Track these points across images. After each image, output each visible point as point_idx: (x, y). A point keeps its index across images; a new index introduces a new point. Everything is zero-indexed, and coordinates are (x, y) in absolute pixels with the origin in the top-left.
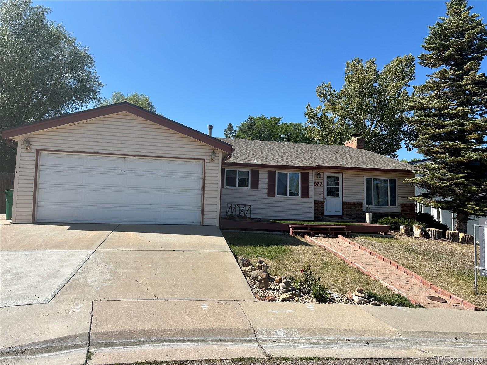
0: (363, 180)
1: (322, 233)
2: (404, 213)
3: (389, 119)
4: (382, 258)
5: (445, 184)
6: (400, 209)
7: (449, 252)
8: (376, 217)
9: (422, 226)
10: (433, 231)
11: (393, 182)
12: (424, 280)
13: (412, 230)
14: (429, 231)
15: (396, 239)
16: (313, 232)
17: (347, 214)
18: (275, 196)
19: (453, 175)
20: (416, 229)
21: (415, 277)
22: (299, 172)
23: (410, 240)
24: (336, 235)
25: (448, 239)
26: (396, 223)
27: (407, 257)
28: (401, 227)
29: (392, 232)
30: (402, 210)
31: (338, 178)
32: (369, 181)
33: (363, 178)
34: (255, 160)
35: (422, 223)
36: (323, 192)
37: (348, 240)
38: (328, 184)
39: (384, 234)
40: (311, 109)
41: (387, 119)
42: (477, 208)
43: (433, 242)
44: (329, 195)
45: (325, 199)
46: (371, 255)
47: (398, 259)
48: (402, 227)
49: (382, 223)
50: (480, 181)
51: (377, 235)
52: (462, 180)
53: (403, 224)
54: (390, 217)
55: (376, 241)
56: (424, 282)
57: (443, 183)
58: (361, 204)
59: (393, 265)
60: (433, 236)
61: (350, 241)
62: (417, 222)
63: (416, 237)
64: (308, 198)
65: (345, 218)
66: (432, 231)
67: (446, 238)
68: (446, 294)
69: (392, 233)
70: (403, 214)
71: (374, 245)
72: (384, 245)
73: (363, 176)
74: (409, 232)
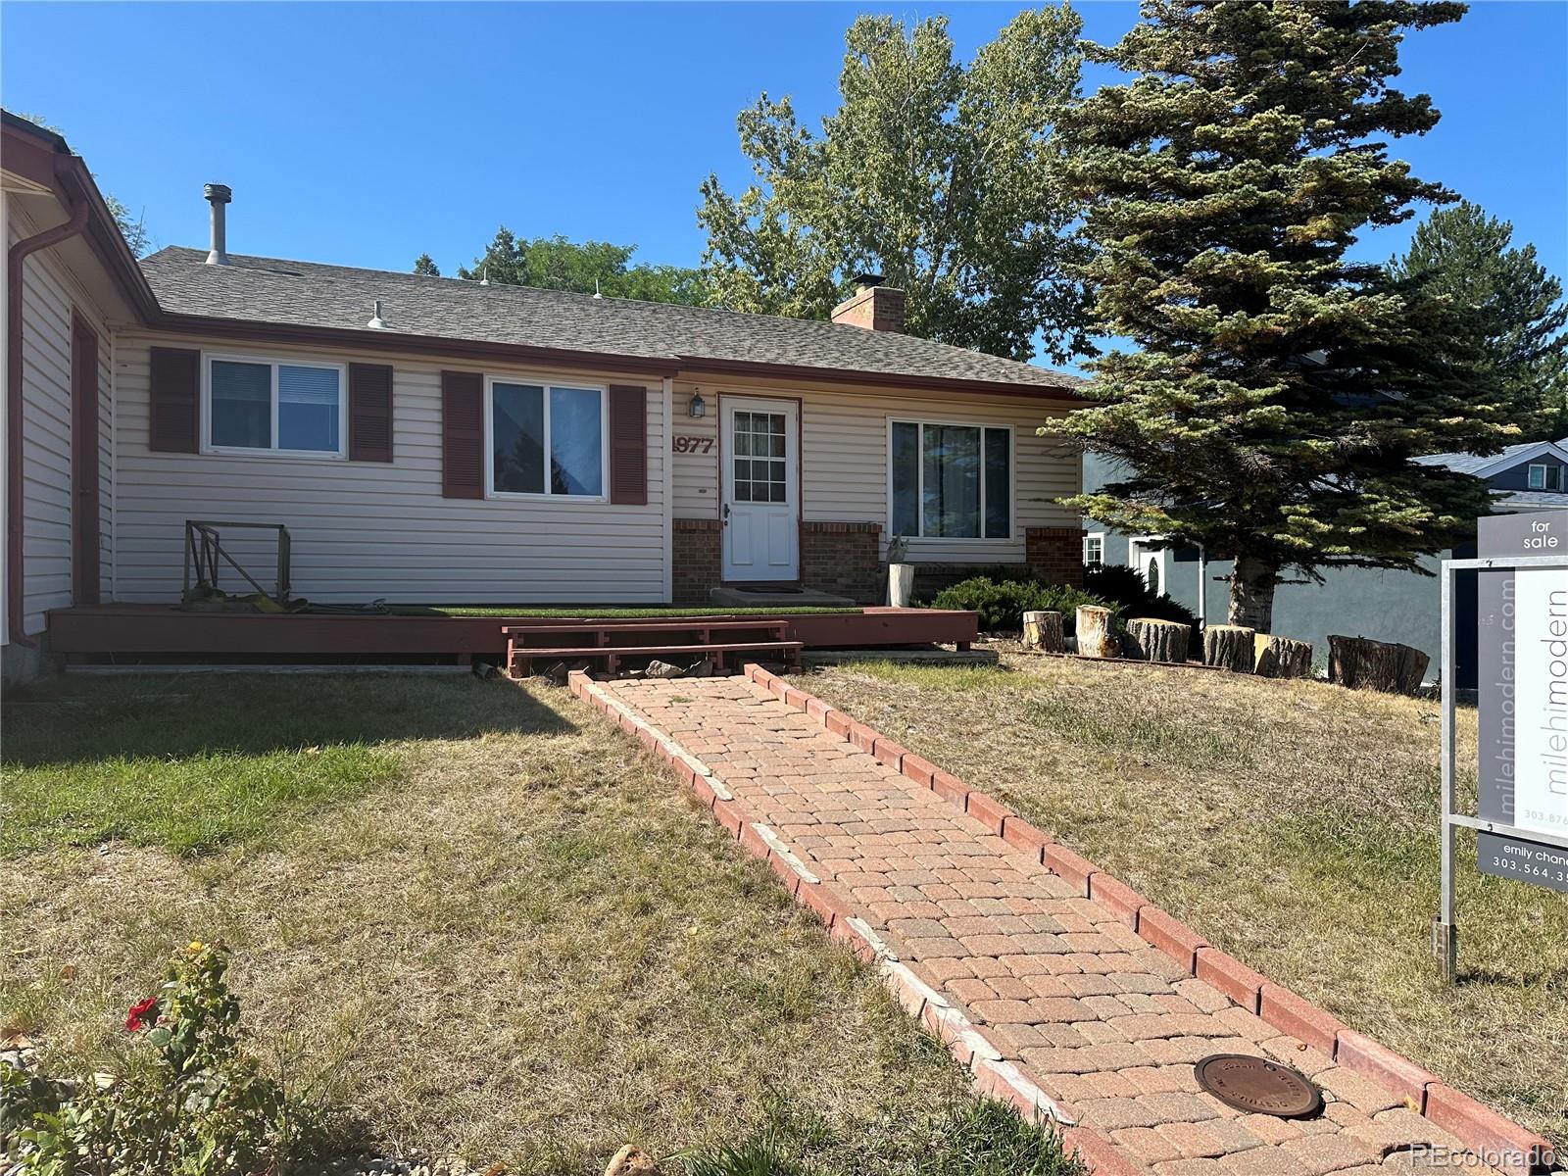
0: (882, 432)
1: (664, 658)
2: (1038, 565)
3: (992, 240)
4: (924, 775)
5: (1203, 431)
6: (1023, 550)
7: (1233, 719)
8: (928, 582)
9: (1109, 610)
10: (1153, 630)
11: (999, 440)
12: (1150, 913)
13: (1070, 628)
14: (1137, 631)
15: (1005, 668)
16: (622, 657)
17: (816, 575)
18: (481, 496)
19: (1236, 392)
20: (1087, 625)
21: (1099, 889)
22: (599, 386)
23: (1065, 670)
24: (732, 666)
25: (1211, 663)
26: (1005, 602)
27: (1055, 762)
28: (1025, 619)
29: (990, 639)
30: (1033, 554)
31: (779, 422)
32: (905, 433)
33: (881, 422)
34: (376, 319)
35: (1108, 600)
36: (715, 483)
37: (783, 684)
38: (741, 448)
39: (955, 649)
40: (719, 197)
41: (987, 241)
42: (1325, 528)
43: (1158, 674)
44: (742, 493)
45: (727, 511)
46: (875, 760)
47: (1010, 777)
48: (1029, 617)
49: (953, 602)
50: (1331, 420)
51: (925, 655)
52: (1274, 407)
53: (1035, 604)
54: (982, 580)
55: (912, 681)
56: (1155, 931)
57: (1195, 427)
58: (872, 531)
59: (983, 814)
60: (1155, 650)
61: (787, 687)
62: (1089, 595)
63: (1087, 659)
64: (644, 502)
65: (807, 591)
66: (1149, 629)
67: (1201, 658)
68: (1304, 1027)
69: (993, 643)
70: (1035, 570)
71: (901, 704)
72: (950, 699)
73: (882, 413)
74: (1060, 638)
